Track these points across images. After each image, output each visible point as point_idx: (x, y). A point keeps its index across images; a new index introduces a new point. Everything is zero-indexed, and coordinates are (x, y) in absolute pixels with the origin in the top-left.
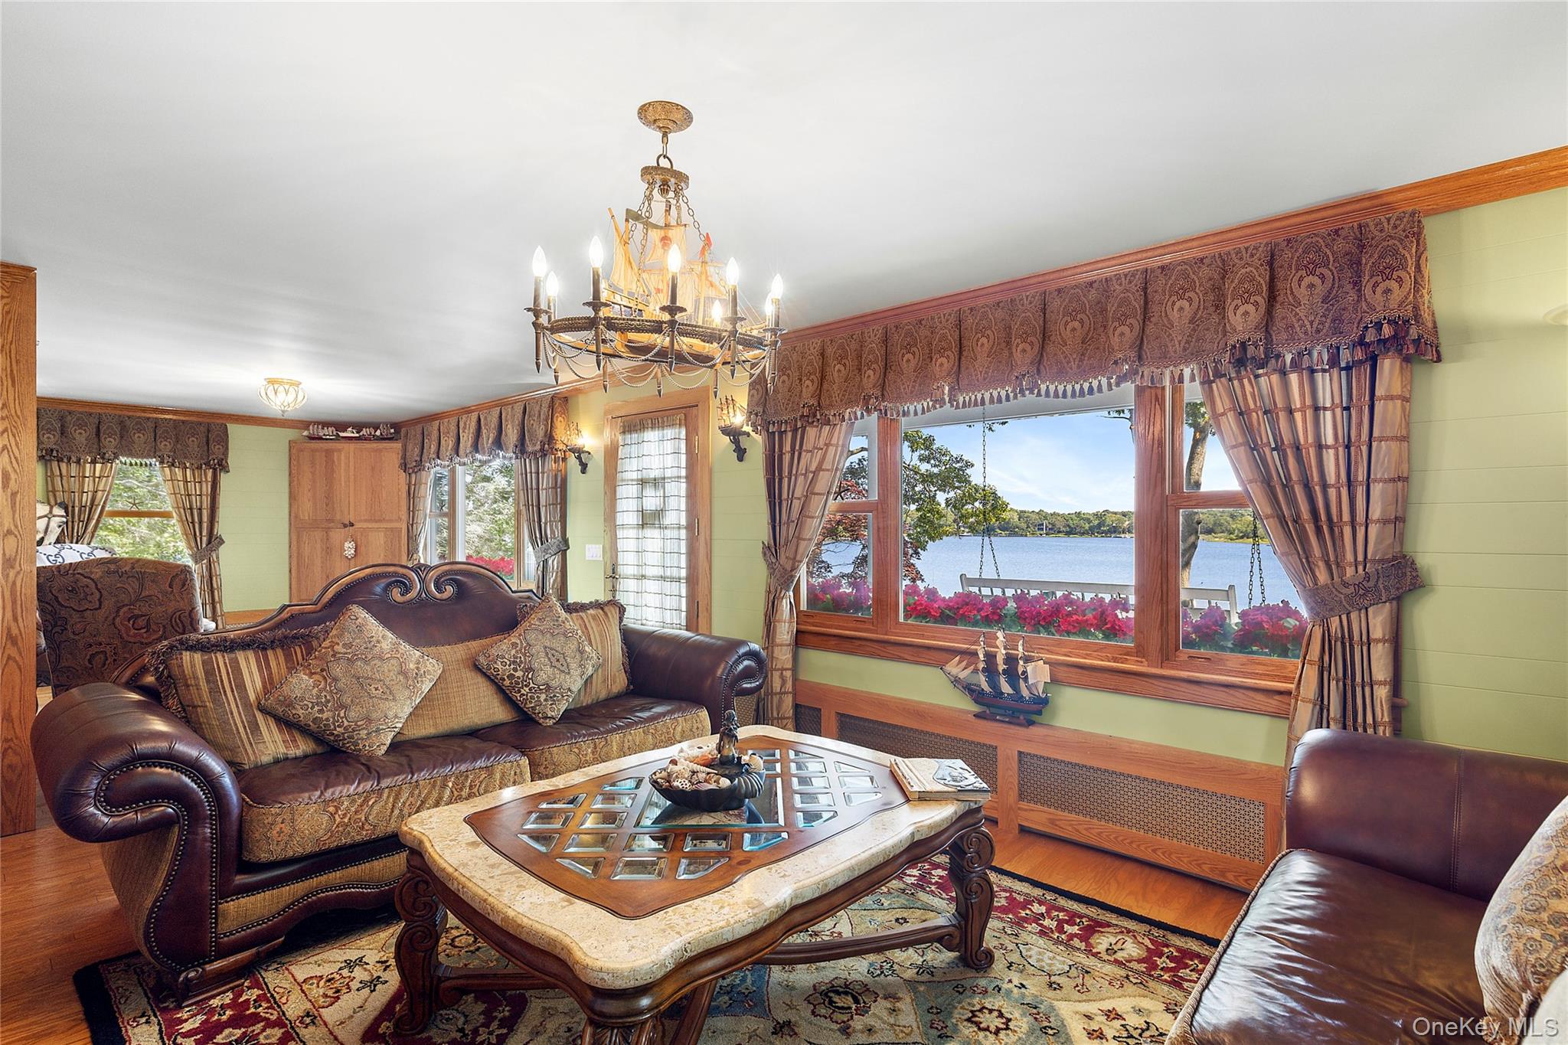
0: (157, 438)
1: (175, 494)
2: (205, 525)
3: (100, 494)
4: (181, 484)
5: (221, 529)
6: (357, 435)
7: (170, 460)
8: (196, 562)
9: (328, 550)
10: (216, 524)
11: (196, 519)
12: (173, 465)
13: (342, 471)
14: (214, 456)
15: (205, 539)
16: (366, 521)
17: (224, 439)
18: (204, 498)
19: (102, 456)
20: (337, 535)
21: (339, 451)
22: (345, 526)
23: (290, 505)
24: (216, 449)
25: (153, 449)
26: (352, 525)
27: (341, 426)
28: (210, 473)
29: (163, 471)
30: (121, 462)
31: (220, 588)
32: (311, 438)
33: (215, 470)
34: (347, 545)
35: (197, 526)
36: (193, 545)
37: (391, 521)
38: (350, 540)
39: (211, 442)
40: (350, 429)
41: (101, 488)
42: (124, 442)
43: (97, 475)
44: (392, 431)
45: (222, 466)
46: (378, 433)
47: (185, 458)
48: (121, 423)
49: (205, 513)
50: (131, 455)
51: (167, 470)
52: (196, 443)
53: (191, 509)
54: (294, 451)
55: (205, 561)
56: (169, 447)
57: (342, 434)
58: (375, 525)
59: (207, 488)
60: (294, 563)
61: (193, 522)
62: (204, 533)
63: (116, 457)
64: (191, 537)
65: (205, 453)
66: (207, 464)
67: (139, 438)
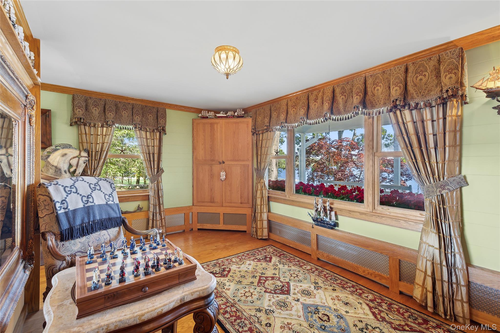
0: (134, 114)
1: (142, 145)
2: (156, 163)
3: (105, 144)
4: (145, 140)
5: (163, 165)
6: (225, 115)
7: (140, 126)
8: (152, 183)
9: (212, 176)
10: (161, 162)
11: (152, 159)
12: (141, 129)
13: (219, 134)
14: (161, 125)
15: (156, 170)
16: (231, 160)
17: (164, 116)
18: (155, 148)
19: (107, 124)
20: (216, 168)
21: (217, 123)
22: (220, 163)
23: (193, 152)
24: (161, 121)
25: (131, 120)
26: (224, 163)
27: (217, 111)
28: (158, 134)
29: (136, 132)
30: (116, 126)
31: (162, 196)
32: (203, 118)
33: (160, 133)
34: (221, 173)
35: (152, 163)
36: (150, 173)
37: (243, 161)
38: (223, 170)
39: (159, 118)
40: (222, 112)
41: (106, 141)
42: (117, 116)
43: (104, 134)
44: (243, 112)
45: (163, 131)
46: (236, 114)
47: (147, 125)
48: (116, 105)
49: (156, 156)
50: (121, 123)
51: (138, 132)
52: (152, 118)
53: (149, 154)
54: (195, 124)
55: (156, 182)
56: (139, 119)
57: (218, 115)
58: (236, 163)
59: (157, 143)
60: (195, 183)
61: (150, 161)
62: (156, 167)
63: (113, 124)
64: (150, 169)
65: (156, 124)
66: (157, 129)
67: (125, 114)
